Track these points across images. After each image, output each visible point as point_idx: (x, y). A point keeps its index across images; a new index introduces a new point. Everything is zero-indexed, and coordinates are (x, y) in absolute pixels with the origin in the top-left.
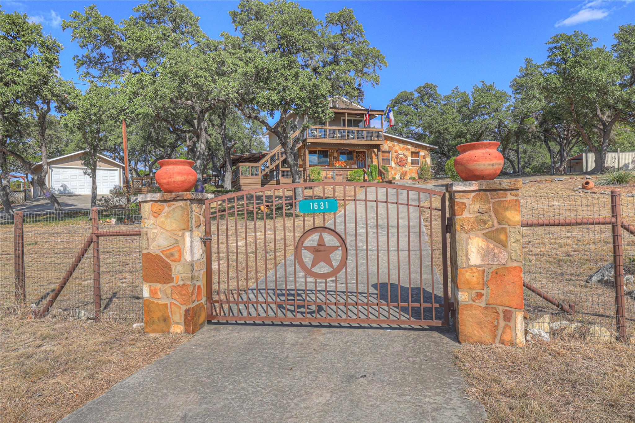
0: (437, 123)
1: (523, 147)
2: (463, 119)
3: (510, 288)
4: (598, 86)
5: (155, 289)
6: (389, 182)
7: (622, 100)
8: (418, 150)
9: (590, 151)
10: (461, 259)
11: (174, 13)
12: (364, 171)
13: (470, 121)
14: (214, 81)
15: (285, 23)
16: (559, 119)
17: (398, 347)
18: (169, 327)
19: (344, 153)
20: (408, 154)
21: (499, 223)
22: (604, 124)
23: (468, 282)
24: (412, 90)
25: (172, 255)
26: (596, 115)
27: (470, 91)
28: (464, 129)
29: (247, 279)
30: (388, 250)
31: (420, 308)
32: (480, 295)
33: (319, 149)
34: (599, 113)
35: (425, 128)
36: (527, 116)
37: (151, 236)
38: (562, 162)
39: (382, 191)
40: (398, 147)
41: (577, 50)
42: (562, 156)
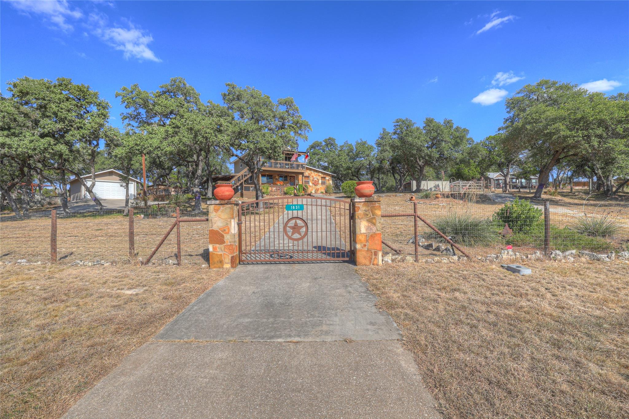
0: (336, 161)
1: (381, 176)
2: (350, 159)
3: (377, 242)
4: (417, 147)
5: (216, 247)
6: (310, 195)
7: (428, 155)
8: (325, 176)
9: (414, 180)
10: (358, 230)
11: (185, 90)
12: (294, 187)
13: (354, 160)
14: (216, 136)
15: (256, 104)
16: (399, 162)
17: (332, 269)
18: (223, 265)
19: (282, 177)
20: (320, 178)
21: (373, 215)
22: (420, 166)
23: (360, 240)
24: (322, 141)
25: (225, 230)
26: (417, 161)
27: (354, 144)
28: (351, 165)
29: (246, 246)
30: (317, 232)
31: (340, 253)
32: (365, 245)
33: (267, 173)
34: (418, 160)
35: (329, 164)
36: (384, 159)
37: (213, 221)
38: (401, 186)
39: (309, 200)
40: (313, 174)
41: (407, 128)
42: (401, 182)
